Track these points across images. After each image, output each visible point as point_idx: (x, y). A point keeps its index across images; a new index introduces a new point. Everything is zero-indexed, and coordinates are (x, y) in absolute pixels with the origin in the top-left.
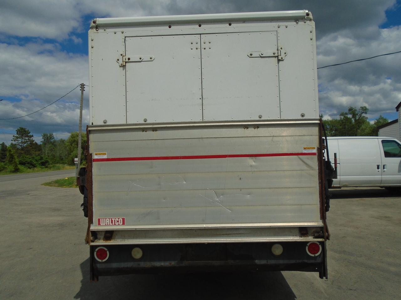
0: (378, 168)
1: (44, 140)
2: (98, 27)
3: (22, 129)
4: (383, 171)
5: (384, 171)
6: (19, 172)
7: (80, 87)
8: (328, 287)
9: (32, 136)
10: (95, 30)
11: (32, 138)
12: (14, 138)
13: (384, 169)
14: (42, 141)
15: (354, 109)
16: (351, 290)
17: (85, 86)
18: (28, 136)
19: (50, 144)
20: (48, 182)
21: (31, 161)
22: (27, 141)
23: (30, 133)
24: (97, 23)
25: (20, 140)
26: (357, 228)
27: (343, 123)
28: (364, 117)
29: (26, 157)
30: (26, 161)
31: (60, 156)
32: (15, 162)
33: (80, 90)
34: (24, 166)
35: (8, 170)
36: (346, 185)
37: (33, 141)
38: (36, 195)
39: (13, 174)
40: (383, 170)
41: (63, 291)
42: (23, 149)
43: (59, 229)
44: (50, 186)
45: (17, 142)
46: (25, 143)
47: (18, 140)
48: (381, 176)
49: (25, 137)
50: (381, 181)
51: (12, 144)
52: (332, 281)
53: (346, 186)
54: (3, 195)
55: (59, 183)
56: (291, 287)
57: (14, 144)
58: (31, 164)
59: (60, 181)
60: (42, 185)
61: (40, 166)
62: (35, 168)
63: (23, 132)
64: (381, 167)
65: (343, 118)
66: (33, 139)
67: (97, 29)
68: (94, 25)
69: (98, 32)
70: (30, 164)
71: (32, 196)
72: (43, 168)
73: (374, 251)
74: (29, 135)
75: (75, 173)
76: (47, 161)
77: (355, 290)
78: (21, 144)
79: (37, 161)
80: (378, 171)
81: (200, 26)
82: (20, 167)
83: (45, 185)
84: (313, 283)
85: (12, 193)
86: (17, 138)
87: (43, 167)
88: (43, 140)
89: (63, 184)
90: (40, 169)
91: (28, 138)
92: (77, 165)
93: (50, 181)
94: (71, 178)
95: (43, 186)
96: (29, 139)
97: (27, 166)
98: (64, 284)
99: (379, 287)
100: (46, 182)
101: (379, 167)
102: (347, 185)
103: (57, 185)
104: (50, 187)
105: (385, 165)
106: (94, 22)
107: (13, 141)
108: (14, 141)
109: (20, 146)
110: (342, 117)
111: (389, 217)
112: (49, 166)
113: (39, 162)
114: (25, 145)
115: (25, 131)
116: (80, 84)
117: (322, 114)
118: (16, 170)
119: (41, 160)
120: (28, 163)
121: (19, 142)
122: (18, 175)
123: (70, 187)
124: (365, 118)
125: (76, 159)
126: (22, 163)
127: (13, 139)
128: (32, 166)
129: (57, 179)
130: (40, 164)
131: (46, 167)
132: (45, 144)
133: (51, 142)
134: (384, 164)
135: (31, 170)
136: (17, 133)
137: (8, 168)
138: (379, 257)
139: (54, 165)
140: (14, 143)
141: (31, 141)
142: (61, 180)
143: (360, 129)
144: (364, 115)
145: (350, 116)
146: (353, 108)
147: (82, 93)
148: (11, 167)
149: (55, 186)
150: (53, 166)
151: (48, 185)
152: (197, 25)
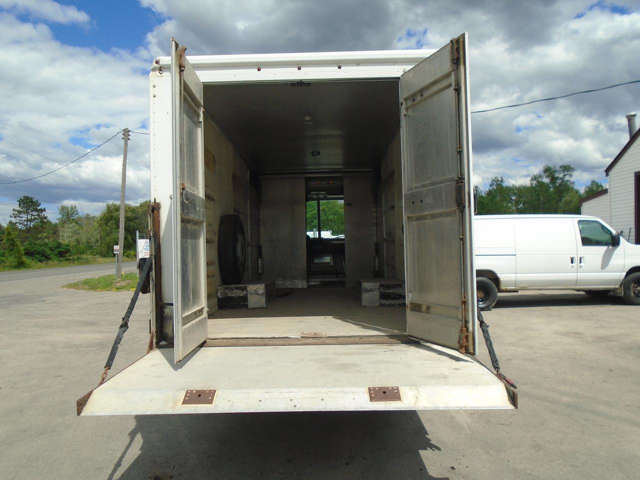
0: (572, 262)
1: (63, 216)
2: (162, 69)
3: (27, 198)
4: (579, 267)
5: (581, 267)
6: (24, 267)
7: (123, 134)
8: (473, 421)
9: (44, 210)
10: (158, 72)
11: (44, 213)
12: (14, 212)
13: (580, 263)
14: (59, 217)
15: (552, 170)
16: (504, 424)
17: (130, 133)
18: (37, 210)
19: (71, 223)
20: (72, 282)
21: (43, 250)
22: (36, 218)
23: (40, 205)
24: (161, 63)
25: (24, 217)
26: (531, 348)
27: (535, 191)
28: (567, 181)
29: (34, 244)
30: (35, 250)
31: (88, 243)
32: (19, 252)
33: (123, 139)
34: (32, 258)
35: (7, 264)
36: (524, 287)
37: (46, 218)
38: (55, 302)
39: (15, 270)
40: (579, 265)
41: (112, 429)
42: (28, 230)
43: (97, 350)
44: (77, 289)
45: (19, 219)
46: (31, 221)
47: (21, 216)
48: (576, 274)
49: (32, 211)
50: (577, 282)
51: (10, 222)
52: (480, 414)
53: (525, 289)
54: (4, 303)
55: (90, 284)
56: (423, 422)
57: (15, 222)
58: (43, 255)
59: (92, 281)
60: (63, 287)
61: (58, 258)
62: (50, 261)
63: (28, 203)
64: (576, 260)
65: (535, 184)
66: (45, 215)
67: (161, 72)
68: (157, 65)
69: (162, 75)
70: (41, 255)
71: (50, 303)
72: (62, 261)
73: (546, 378)
74: (38, 208)
75: (115, 270)
76: (68, 249)
77: (509, 425)
78: (26, 223)
79: (53, 250)
80: (573, 267)
81: (299, 69)
82: (25, 259)
83: (68, 288)
84: (453, 417)
85: (17, 300)
86: (20, 212)
87: (62, 259)
88: (61, 216)
89: (97, 286)
90: (57, 262)
91: (37, 213)
92: (118, 257)
93: (76, 281)
94: (109, 276)
95: (65, 288)
96: (38, 215)
97: (37, 258)
98: (112, 420)
99: (541, 421)
100: (70, 283)
101: (574, 260)
102: (526, 287)
103: (86, 287)
104: (76, 291)
105: (583, 257)
106: (157, 62)
107: (13, 218)
108: (15, 217)
109: (24, 225)
110: (534, 182)
111: (580, 333)
112: (71, 258)
113: (56, 252)
114: (32, 224)
115: (32, 202)
116: (123, 130)
117: (501, 178)
118: (20, 265)
119: (58, 248)
120: (38, 253)
121: (23, 219)
122: (22, 273)
123: (108, 290)
124: (570, 184)
125: (116, 247)
126: (29, 253)
127: (13, 214)
128: (44, 258)
129: (86, 279)
130: (56, 255)
131: (67, 260)
132: (63, 222)
133: (73, 219)
134: (581, 256)
135: (43, 264)
136: (19, 205)
137: (6, 261)
138: (551, 385)
139: (78, 256)
140: (14, 220)
141: (42, 217)
142: (92, 279)
143: (562, 201)
144: (567, 178)
145: (546, 180)
146: (552, 168)
147: (125, 144)
148: (12, 260)
149: (84, 289)
150: (78, 259)
151: (73, 288)
152: (296, 67)
